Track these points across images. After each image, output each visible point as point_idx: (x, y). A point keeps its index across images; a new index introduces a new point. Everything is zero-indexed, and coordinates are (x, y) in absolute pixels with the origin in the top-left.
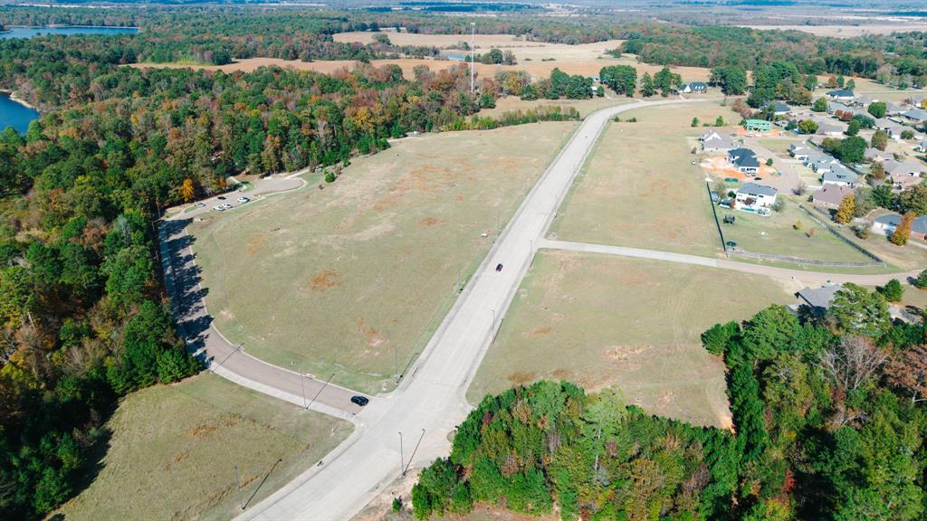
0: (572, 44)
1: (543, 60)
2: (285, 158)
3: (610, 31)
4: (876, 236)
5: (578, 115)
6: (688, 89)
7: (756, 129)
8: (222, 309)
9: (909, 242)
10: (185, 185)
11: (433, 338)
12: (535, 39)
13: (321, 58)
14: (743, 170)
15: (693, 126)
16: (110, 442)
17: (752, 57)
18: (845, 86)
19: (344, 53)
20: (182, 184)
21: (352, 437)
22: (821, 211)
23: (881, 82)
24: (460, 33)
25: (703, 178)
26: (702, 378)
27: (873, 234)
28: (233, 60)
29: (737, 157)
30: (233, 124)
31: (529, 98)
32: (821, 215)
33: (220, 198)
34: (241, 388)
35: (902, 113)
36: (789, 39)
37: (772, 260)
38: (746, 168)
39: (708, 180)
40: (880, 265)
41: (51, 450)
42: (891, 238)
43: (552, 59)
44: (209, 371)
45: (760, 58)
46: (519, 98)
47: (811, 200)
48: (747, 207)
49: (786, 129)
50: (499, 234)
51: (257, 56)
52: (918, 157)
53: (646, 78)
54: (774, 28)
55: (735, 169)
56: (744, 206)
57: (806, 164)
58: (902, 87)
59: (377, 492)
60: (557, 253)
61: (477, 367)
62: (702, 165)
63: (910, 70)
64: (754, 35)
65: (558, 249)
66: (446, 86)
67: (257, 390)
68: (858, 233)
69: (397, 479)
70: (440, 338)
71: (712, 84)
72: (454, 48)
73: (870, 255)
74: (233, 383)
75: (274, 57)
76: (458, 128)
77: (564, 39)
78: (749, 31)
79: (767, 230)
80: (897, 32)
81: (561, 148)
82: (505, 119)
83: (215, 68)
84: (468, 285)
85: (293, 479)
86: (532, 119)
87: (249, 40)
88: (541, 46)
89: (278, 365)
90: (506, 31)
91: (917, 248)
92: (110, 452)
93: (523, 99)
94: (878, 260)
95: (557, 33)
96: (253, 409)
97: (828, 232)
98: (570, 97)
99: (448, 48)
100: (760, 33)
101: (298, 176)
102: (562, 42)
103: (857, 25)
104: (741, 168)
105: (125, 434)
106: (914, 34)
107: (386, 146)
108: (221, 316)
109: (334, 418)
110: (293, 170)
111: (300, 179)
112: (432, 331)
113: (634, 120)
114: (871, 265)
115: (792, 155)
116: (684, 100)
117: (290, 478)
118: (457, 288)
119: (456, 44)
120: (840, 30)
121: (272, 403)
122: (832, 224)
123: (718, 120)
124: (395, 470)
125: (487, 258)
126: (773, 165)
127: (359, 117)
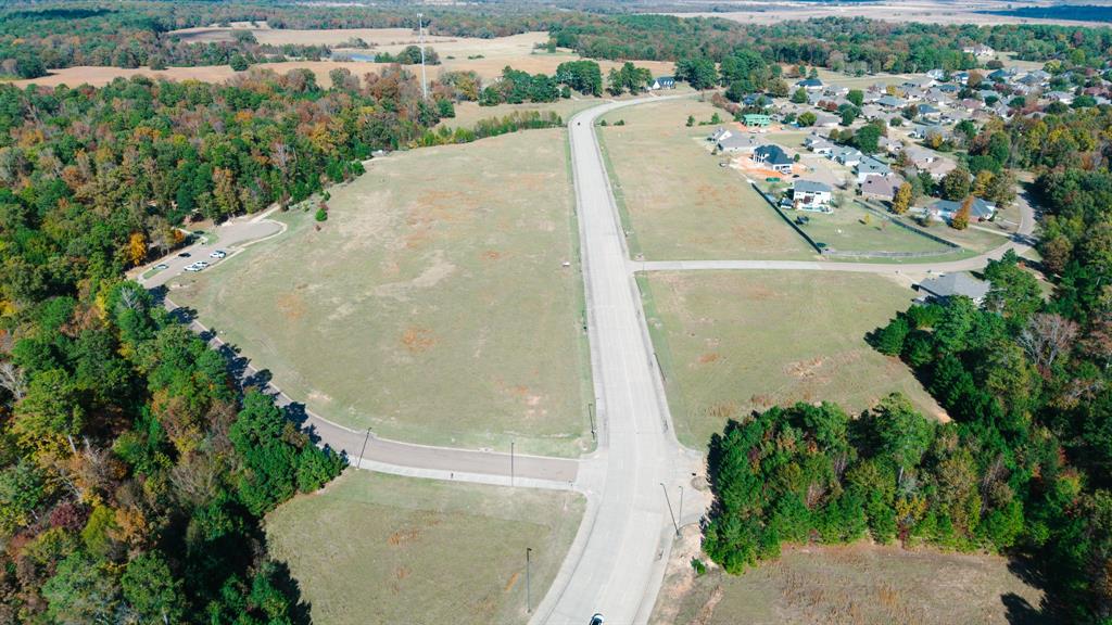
0: (487, 38)
1: (470, 58)
2: (244, 196)
3: (525, 22)
4: (937, 223)
5: (560, 120)
6: (657, 85)
7: (756, 125)
8: (309, 392)
9: (969, 226)
10: (133, 242)
11: (595, 384)
12: (439, 33)
13: (173, 63)
14: (777, 168)
15: (688, 125)
16: (292, 576)
17: (696, 48)
18: (808, 75)
19: (208, 56)
20: (128, 242)
21: (590, 505)
22: (875, 204)
23: (835, 70)
24: (340, 27)
25: (743, 180)
26: (894, 380)
27: (934, 222)
28: (49, 71)
29: (767, 155)
30: (155, 157)
31: (489, 103)
32: (877, 208)
33: (182, 255)
34: (412, 479)
35: (874, 100)
36: (716, 27)
37: (867, 257)
38: (780, 166)
39: (750, 181)
40: (958, 250)
41: (240, 601)
42: (950, 223)
43: (479, 57)
44: (353, 468)
45: (706, 49)
46: (476, 104)
47: (858, 193)
48: (807, 206)
49: (783, 122)
50: (580, 261)
51: (75, 64)
52: (916, 143)
53: (613, 74)
54: (696, 15)
55: (769, 169)
56: (804, 205)
57: (830, 157)
58: (859, 73)
59: (665, 559)
60: (657, 274)
61: (666, 408)
62: (731, 165)
63: (858, 56)
64: (682, 24)
65: (655, 271)
66: (390, 93)
67: (433, 477)
68: (919, 221)
69: (675, 541)
70: (603, 382)
71: (678, 78)
72: (345, 46)
73: (944, 242)
74: (396, 476)
75: (103, 64)
76: (431, 142)
77: (476, 32)
78: (675, 19)
79: (841, 227)
80: (814, 17)
81: (570, 159)
82: (478, 130)
83: (23, 84)
84: (589, 320)
85: (560, 566)
86: (508, 127)
87: (56, 44)
88: (452, 41)
89: (434, 444)
90: (398, 24)
91: (976, 230)
92: (301, 586)
93: (481, 104)
94: (954, 246)
95: (464, 25)
96: (446, 500)
97: (893, 224)
98: (535, 100)
99: (339, 47)
100: (687, 21)
101: (268, 217)
102: (474, 36)
103: (762, 11)
104: (775, 166)
105: (304, 562)
106: (830, 19)
107: (361, 171)
108: (313, 401)
109: (553, 490)
110: (255, 211)
111: (272, 221)
112: (589, 376)
113: (622, 123)
114: (951, 251)
115: (811, 150)
116: (656, 98)
117: (556, 567)
118: (578, 327)
119: (347, 41)
120: (751, 17)
121: (465, 489)
122: (894, 216)
123: (714, 117)
124: (664, 532)
125: (586, 290)
126: (801, 161)
127: (318, 136)
